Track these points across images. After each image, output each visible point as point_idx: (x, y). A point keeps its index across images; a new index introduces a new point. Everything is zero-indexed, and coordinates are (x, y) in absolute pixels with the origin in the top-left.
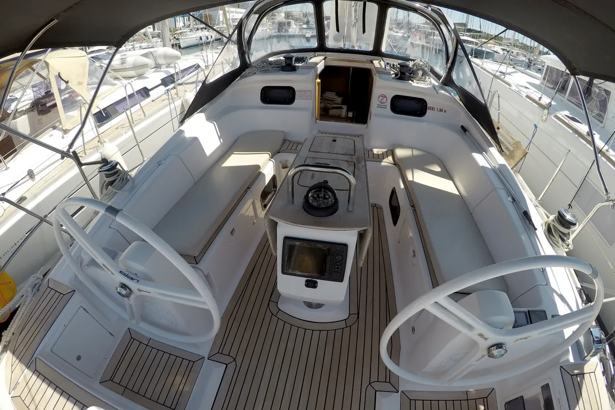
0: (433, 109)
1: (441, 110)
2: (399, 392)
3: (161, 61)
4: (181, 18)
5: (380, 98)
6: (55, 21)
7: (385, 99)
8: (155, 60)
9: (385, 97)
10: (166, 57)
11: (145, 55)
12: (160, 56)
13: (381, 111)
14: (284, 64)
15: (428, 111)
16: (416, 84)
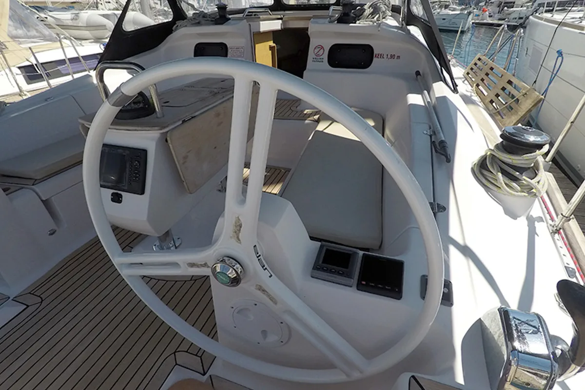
0: (381, 56)
1: (392, 57)
2: (207, 375)
5: (316, 51)
7: (322, 50)
9: (322, 48)
11: (107, 16)
13: (318, 65)
14: (218, 15)
15: (375, 59)
16: (358, 24)
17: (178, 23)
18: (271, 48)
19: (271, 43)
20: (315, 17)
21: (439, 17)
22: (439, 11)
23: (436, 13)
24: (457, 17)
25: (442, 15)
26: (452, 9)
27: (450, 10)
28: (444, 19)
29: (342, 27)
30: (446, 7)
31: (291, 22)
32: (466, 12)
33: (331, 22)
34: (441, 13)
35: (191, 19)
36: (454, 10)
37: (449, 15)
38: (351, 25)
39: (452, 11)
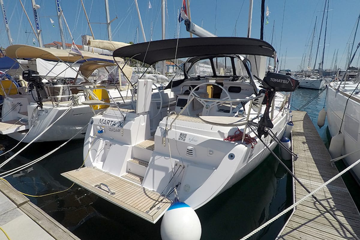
0: (243, 90)
1: (246, 90)
3: (159, 80)
4: (172, 67)
6: (140, 54)
8: (157, 79)
9: (227, 87)
10: (162, 79)
11: (154, 76)
12: (159, 78)
14: (197, 78)
15: (241, 91)
16: (237, 81)
17: (186, 80)
18: (212, 88)
19: (212, 86)
20: (225, 79)
21: (305, 81)
22: (304, 78)
23: (303, 80)
24: (315, 82)
25: (306, 80)
26: (312, 78)
27: (311, 78)
28: (307, 83)
29: (232, 82)
30: (309, 76)
31: (219, 81)
32: (319, 80)
33: (230, 81)
34: (305, 80)
35: (189, 79)
36: (313, 78)
37: (310, 81)
38: (235, 82)
39: (312, 79)
